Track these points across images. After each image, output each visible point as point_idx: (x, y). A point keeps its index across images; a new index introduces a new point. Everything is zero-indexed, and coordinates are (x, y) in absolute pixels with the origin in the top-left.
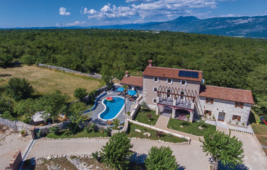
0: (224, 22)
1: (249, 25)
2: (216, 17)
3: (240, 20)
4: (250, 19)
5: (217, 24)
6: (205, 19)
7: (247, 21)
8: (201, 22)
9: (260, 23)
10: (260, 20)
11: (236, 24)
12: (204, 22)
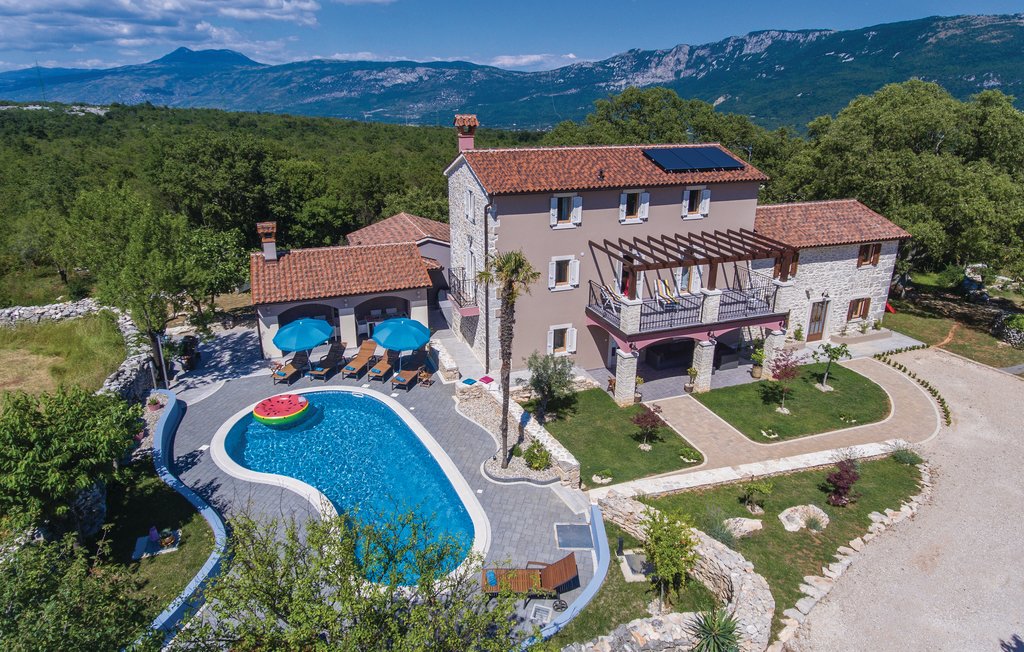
0: (347, 77)
1: (422, 88)
2: (318, 57)
3: (396, 71)
4: (421, 71)
5: (327, 83)
6: (284, 66)
7: (415, 75)
8: (271, 75)
9: (449, 84)
10: (447, 73)
11: (385, 84)
12: (282, 75)
